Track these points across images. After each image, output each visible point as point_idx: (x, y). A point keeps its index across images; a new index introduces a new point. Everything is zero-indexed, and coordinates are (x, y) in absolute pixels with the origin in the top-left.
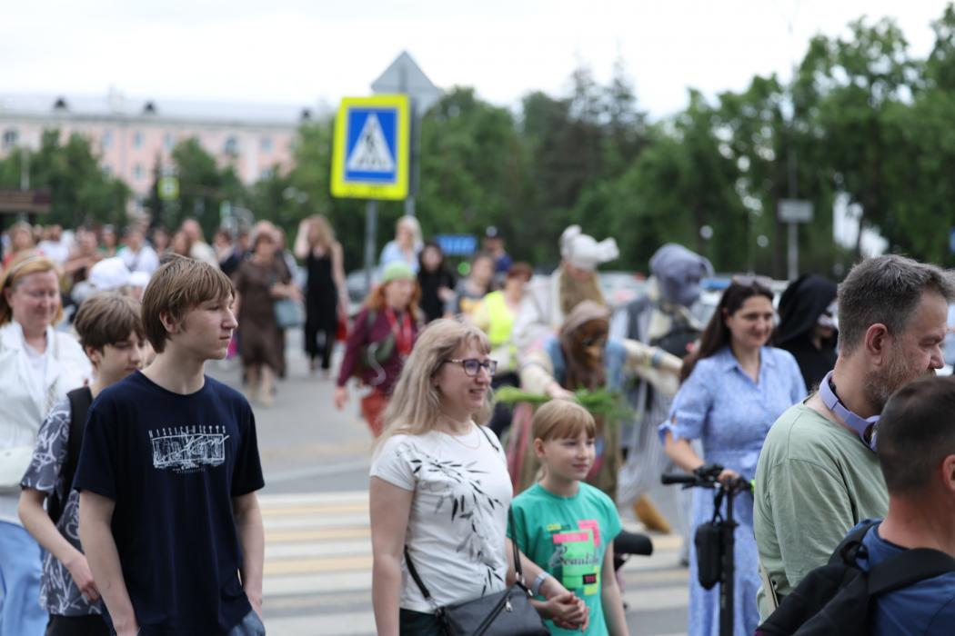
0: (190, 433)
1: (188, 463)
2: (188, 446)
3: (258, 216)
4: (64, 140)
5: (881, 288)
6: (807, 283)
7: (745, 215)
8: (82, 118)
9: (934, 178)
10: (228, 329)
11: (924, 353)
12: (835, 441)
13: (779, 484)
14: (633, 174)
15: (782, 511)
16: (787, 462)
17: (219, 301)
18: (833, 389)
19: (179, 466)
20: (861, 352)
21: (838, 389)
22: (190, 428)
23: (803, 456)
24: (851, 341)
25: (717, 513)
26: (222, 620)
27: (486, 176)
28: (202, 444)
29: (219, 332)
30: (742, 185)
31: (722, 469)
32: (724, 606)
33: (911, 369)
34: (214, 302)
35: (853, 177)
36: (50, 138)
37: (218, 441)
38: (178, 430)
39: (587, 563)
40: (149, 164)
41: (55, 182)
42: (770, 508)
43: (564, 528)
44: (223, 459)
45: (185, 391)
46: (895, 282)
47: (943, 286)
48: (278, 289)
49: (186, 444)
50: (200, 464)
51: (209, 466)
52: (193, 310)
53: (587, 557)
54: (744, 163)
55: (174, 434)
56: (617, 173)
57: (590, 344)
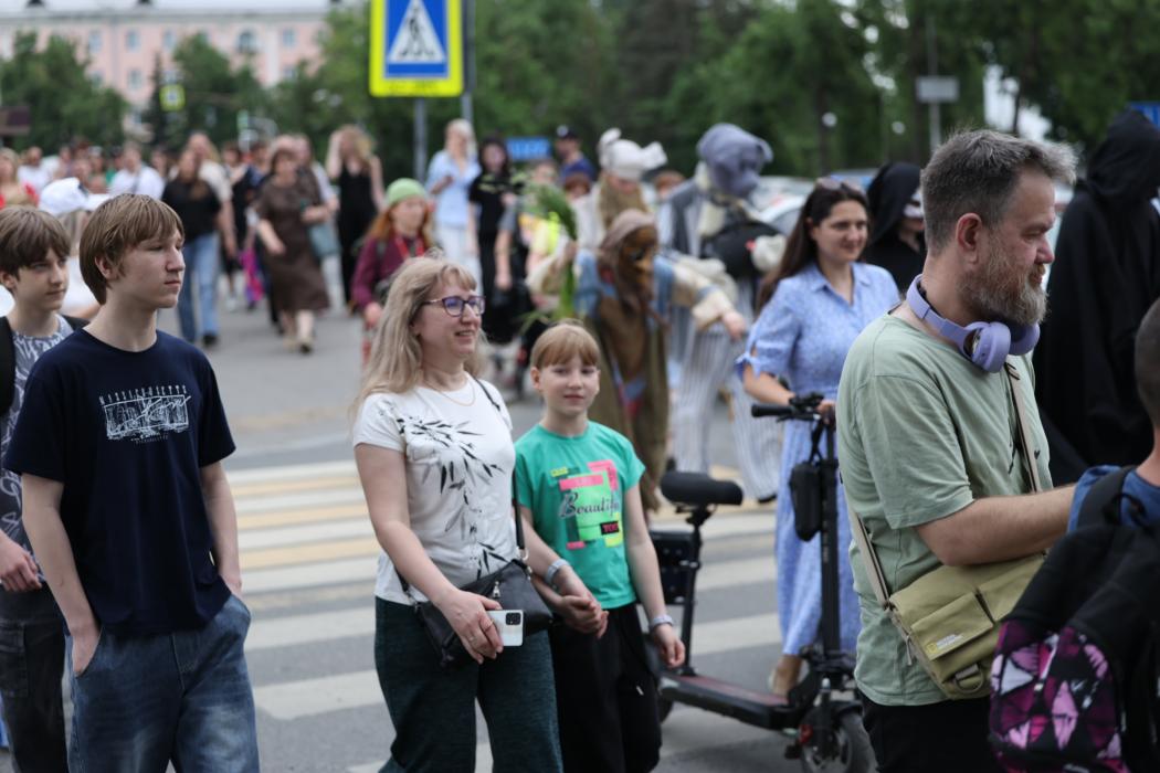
0: (147, 396)
1: (148, 431)
2: (146, 410)
3: (284, 127)
4: (42, 45)
5: (971, 171)
6: (890, 172)
7: (876, 96)
8: (62, 17)
9: (1105, 42)
10: (175, 271)
11: (1029, 246)
12: (931, 354)
13: (867, 407)
14: (738, 52)
15: (874, 440)
16: (874, 379)
17: (160, 240)
18: (923, 294)
19: (138, 435)
20: (952, 248)
21: (929, 295)
22: (147, 391)
23: (891, 371)
24: (941, 237)
25: (815, 450)
26: (200, 611)
27: (559, 64)
28: (162, 407)
29: (163, 276)
30: (870, 60)
31: (821, 398)
32: (826, 560)
33: (1013, 265)
34: (154, 241)
35: (1005, 44)
36: (25, 42)
37: (179, 403)
38: (134, 393)
39: (603, 509)
40: (147, 69)
41: (33, 97)
42: (859, 440)
43: (571, 472)
44: (187, 423)
45: (136, 348)
46: (986, 162)
47: (1045, 163)
48: (313, 213)
49: (143, 409)
50: (162, 431)
51: (172, 432)
52: (132, 251)
53: (603, 502)
54: (871, 34)
55: (128, 398)
56: (718, 52)
57: (640, 258)
